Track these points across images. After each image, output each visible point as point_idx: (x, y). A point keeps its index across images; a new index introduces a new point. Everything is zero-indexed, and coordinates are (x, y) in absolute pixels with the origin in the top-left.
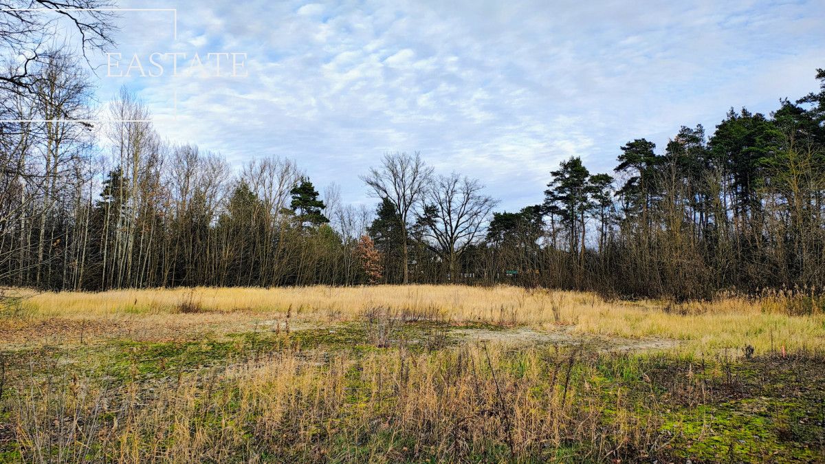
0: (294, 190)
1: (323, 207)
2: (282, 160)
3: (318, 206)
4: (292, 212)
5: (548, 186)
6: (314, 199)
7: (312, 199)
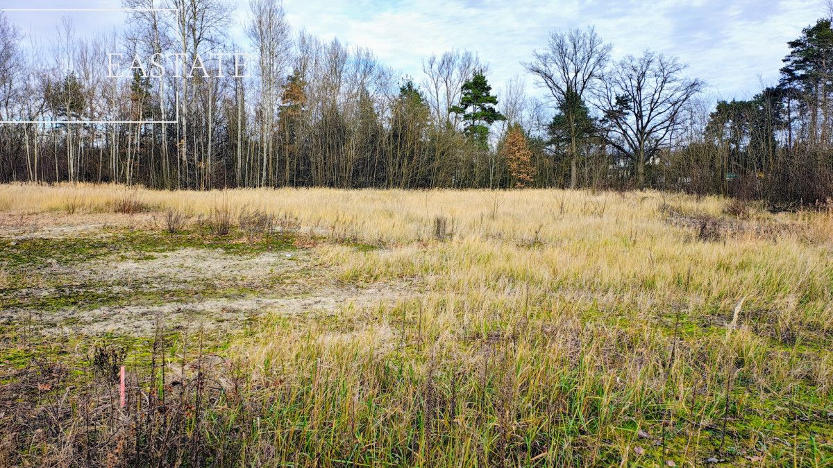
0: (465, 85)
1: (496, 103)
2: (462, 53)
3: (490, 102)
4: (462, 111)
5: (784, 61)
6: (488, 95)
7: (485, 94)
